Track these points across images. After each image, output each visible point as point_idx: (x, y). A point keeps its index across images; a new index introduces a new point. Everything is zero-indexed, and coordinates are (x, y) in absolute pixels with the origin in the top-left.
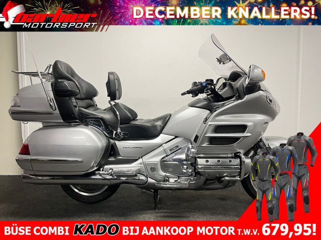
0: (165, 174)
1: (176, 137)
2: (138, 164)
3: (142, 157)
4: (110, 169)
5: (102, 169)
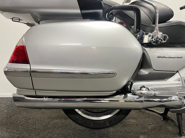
2: (176, 80)
3: (177, 72)
4: (141, 88)
5: (129, 87)
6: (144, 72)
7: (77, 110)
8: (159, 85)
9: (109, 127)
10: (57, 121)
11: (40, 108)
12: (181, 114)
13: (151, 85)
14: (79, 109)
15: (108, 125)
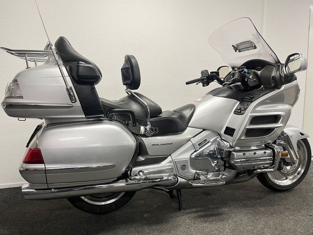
0: (195, 171)
1: (204, 130)
2: (168, 163)
3: (170, 155)
4: (139, 172)
5: (129, 172)
6: (141, 159)
7: (83, 198)
8: (154, 168)
9: (115, 210)
10: (59, 212)
11: (48, 199)
12: (180, 191)
13: (148, 169)
14: (85, 196)
15: (114, 208)
